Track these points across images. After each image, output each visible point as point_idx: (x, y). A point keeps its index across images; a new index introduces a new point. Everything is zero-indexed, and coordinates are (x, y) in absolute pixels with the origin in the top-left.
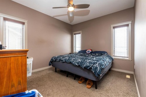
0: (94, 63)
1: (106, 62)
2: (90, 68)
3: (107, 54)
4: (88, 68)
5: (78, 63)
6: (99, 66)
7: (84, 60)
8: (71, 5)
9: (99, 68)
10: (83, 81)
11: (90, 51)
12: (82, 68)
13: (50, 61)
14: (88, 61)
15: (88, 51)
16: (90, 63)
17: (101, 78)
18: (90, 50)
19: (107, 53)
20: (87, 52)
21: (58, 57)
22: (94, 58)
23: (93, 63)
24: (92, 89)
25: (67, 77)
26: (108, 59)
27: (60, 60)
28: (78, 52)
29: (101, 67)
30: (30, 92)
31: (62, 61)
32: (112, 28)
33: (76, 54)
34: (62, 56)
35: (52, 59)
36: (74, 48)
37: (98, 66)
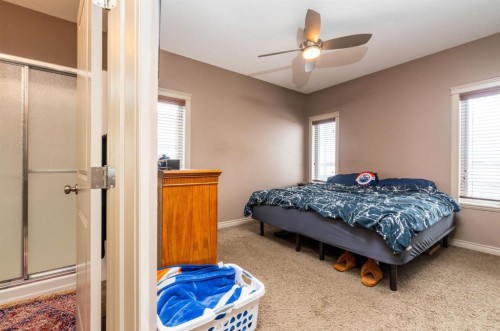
0: (387, 214)
1: (429, 213)
2: (373, 227)
3: (435, 188)
4: (369, 226)
5: (335, 211)
6: (403, 223)
7: (355, 204)
8: (312, 44)
9: (403, 228)
10: (349, 264)
11: (371, 178)
12: (346, 225)
13: (248, 205)
14: (367, 206)
15: (361, 176)
16: (372, 211)
17: (410, 258)
18: (371, 173)
19: (433, 184)
20: (358, 180)
21: (270, 193)
22: (384, 198)
23: (384, 213)
24: (379, 288)
25: (298, 250)
26: (435, 206)
27: (278, 201)
28: (326, 180)
29: (410, 225)
30: (227, 266)
31: (283, 203)
32: (456, 98)
33: (322, 187)
34: (283, 190)
35: (251, 199)
36: (313, 166)
37: (399, 222)
